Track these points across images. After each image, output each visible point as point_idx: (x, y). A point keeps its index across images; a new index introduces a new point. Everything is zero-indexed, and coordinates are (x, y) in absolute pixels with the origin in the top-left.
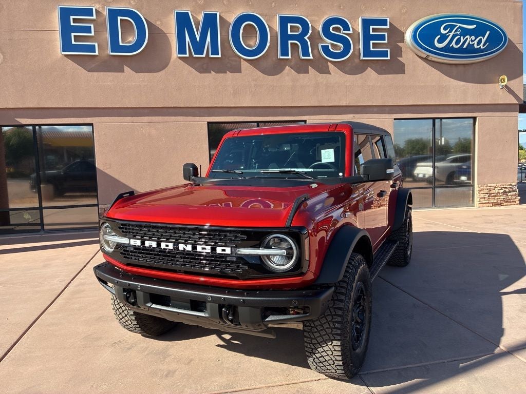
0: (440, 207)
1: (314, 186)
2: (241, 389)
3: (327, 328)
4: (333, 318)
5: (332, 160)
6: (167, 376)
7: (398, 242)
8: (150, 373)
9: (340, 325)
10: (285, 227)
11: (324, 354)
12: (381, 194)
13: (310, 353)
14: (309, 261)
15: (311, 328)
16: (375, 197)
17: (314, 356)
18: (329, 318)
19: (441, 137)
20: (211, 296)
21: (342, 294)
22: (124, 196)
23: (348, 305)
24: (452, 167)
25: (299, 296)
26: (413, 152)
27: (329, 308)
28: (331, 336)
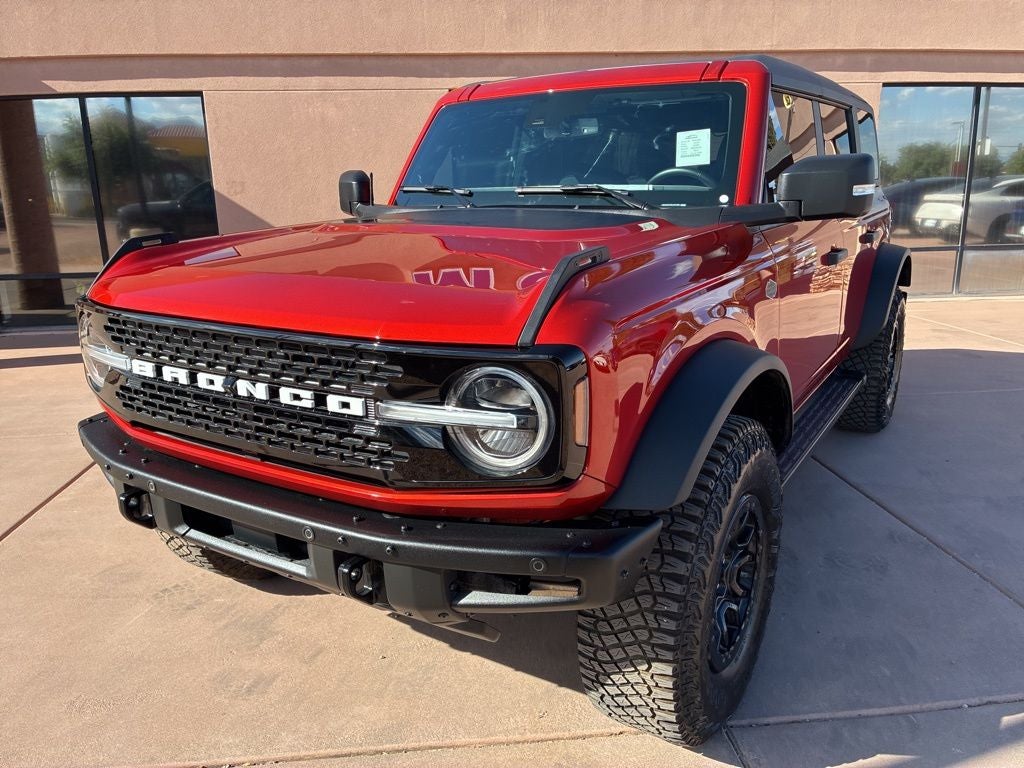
0: (970, 294)
1: (649, 226)
2: (416, 745)
3: (638, 627)
4: (656, 602)
5: (704, 159)
6: (249, 691)
7: (865, 378)
8: (214, 679)
9: (672, 622)
10: (516, 347)
11: (627, 690)
12: (831, 258)
13: (593, 681)
14: (588, 449)
15: (597, 621)
16: (818, 265)
17: (602, 690)
18: (646, 602)
19: (984, 137)
20: (312, 528)
21: (688, 536)
22: (144, 244)
23: (704, 567)
24: (1004, 205)
25: (552, 548)
26: (916, 173)
27: (647, 574)
28: (648, 648)
